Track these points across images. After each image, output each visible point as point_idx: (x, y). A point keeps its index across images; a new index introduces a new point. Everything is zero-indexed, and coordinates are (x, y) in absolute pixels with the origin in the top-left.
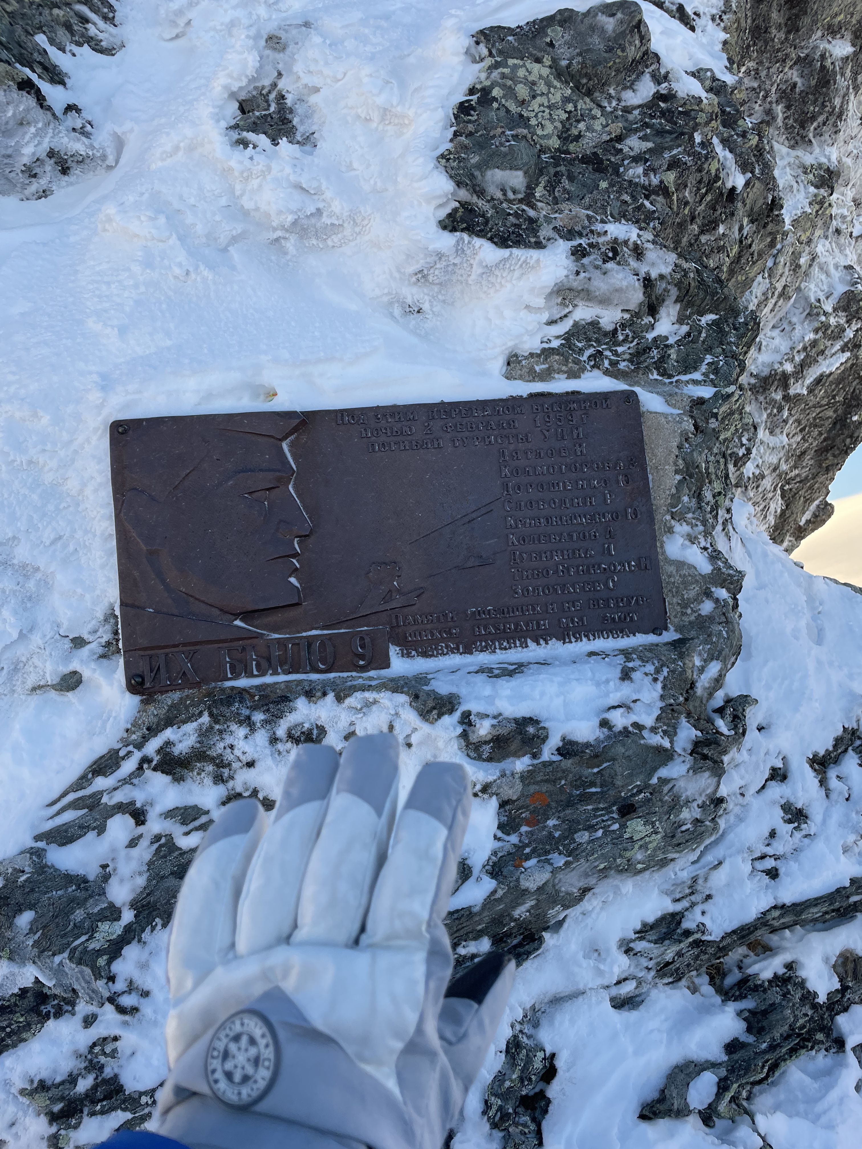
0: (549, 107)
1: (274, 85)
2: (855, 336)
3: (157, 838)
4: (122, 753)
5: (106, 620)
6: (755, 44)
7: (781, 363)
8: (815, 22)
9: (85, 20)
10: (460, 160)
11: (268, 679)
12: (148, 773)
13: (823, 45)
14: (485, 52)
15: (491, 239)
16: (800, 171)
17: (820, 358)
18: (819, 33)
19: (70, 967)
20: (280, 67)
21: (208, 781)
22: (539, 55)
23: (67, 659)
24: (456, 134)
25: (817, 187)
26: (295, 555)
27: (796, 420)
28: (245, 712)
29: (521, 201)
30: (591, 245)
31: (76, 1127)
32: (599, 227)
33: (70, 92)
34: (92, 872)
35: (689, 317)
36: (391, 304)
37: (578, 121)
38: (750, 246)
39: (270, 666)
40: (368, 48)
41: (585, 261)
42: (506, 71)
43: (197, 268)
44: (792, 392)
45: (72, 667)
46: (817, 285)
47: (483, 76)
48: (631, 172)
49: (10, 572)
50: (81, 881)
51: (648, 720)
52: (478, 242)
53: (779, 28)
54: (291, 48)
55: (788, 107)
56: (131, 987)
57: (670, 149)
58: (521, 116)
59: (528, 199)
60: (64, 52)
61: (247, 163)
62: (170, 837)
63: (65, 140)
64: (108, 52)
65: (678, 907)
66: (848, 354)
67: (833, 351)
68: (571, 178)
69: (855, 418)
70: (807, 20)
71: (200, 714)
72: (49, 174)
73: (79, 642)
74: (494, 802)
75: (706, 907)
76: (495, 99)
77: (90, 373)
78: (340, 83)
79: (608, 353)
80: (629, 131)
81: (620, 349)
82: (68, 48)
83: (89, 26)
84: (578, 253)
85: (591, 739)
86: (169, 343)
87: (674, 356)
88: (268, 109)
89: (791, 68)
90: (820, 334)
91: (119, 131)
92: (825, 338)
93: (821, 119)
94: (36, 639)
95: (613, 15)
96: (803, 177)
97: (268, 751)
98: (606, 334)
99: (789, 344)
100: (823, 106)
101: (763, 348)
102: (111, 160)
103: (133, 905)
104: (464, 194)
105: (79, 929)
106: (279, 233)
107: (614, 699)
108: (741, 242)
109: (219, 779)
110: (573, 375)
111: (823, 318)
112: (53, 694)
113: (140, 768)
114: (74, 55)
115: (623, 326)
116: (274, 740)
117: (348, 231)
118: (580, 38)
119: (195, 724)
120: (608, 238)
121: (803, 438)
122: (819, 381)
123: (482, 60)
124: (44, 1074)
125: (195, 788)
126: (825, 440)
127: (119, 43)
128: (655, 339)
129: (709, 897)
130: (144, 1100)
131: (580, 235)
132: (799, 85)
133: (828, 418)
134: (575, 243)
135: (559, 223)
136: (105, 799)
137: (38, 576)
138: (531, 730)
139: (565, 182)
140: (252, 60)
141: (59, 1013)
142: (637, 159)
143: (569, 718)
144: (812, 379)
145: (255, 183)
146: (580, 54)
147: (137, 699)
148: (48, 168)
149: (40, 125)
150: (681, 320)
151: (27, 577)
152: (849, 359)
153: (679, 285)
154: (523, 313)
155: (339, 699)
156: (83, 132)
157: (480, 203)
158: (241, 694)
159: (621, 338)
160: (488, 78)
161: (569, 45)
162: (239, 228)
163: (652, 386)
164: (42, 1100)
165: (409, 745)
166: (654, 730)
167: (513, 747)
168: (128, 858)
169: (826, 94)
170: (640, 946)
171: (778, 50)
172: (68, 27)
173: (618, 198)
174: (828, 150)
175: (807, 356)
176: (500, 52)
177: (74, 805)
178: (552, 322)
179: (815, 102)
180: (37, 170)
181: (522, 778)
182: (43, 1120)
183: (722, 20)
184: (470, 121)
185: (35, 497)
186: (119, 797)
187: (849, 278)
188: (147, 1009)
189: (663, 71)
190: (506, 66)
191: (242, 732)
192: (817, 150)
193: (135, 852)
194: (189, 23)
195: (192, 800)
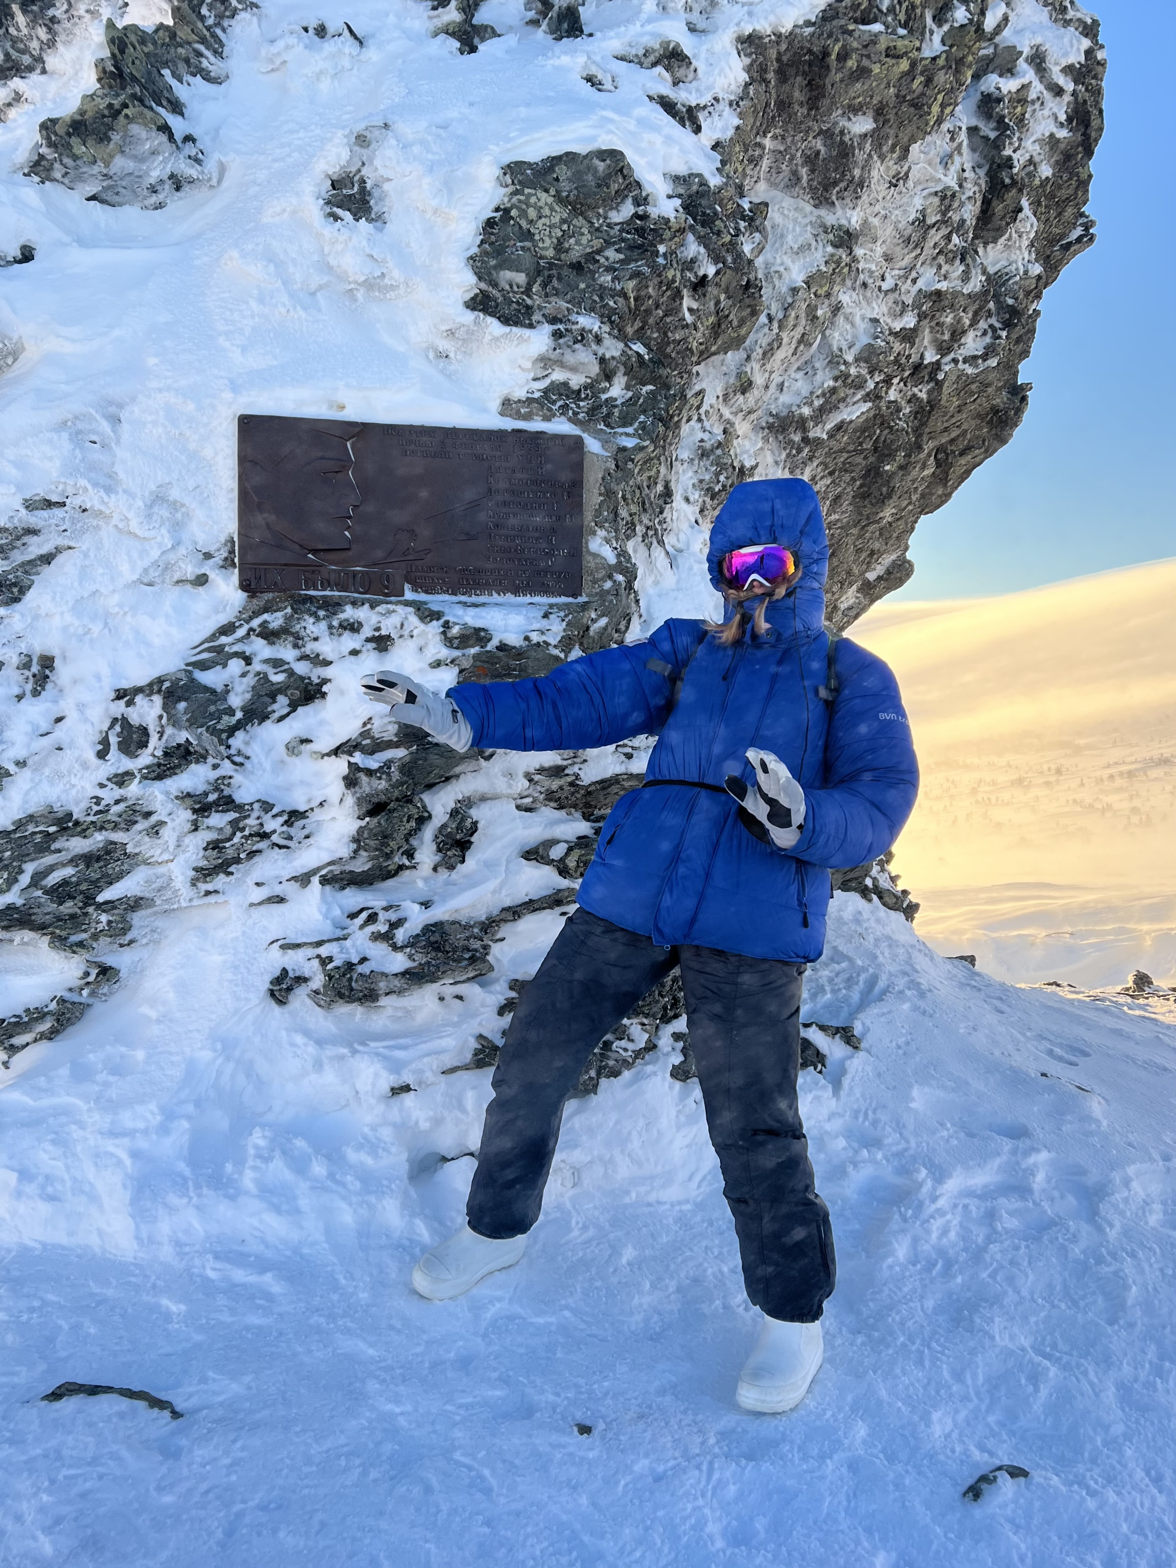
0: (550, 226)
1: (359, 171)
2: (875, 387)
3: (258, 674)
4: (237, 624)
5: (225, 545)
6: (779, 116)
7: (799, 406)
8: (833, 103)
9: (199, 54)
10: (483, 262)
11: (327, 593)
12: (253, 637)
13: (843, 123)
14: (510, 181)
15: (499, 318)
16: (821, 230)
17: (841, 405)
18: (840, 112)
19: (206, 735)
20: (364, 159)
21: (289, 646)
22: (548, 186)
23: (201, 565)
24: (482, 242)
25: (835, 246)
26: (350, 517)
27: (821, 463)
28: (314, 609)
29: (522, 293)
30: (567, 330)
31: (207, 817)
32: (573, 317)
33: (187, 122)
34: (219, 688)
35: (634, 386)
36: (428, 349)
37: (570, 237)
38: (728, 316)
39: (329, 585)
40: (430, 156)
41: (561, 341)
42: (522, 198)
43: (295, 308)
44: (811, 435)
45: (203, 571)
46: (841, 335)
47: (506, 199)
48: (602, 279)
49: (165, 505)
50: (213, 692)
51: (553, 641)
52: (490, 320)
53: (801, 104)
54: (374, 145)
55: (812, 171)
56: (239, 753)
57: (636, 261)
58: (529, 231)
59: (528, 291)
60: (181, 82)
61: (336, 233)
62: (265, 674)
63: (183, 166)
64: (216, 80)
65: (565, 763)
66: (870, 404)
67: (855, 399)
68: (560, 279)
69: (887, 468)
70: (825, 102)
71: (285, 608)
72: (166, 191)
73: (208, 556)
74: (456, 670)
75: (582, 766)
76: (512, 218)
77: (222, 377)
78: (407, 179)
79: (573, 406)
80: (608, 243)
81: (582, 404)
82: (185, 79)
83: (203, 60)
84: (557, 335)
85: (517, 645)
86: (275, 363)
87: (616, 414)
88: (352, 189)
89: (814, 137)
90: (839, 383)
91: (223, 160)
92: (845, 386)
93: (842, 185)
94: (182, 551)
95: (604, 160)
96: (823, 236)
97: (327, 633)
98: (573, 392)
99: (810, 388)
100: (843, 174)
101: (785, 389)
102: (214, 182)
103: (243, 709)
104: (483, 286)
105: (212, 716)
106: (353, 286)
107: (536, 626)
108: (718, 313)
109: (296, 646)
110: (547, 419)
111: (843, 368)
112: (189, 587)
113: (248, 634)
114: (189, 84)
115: (586, 388)
116: (331, 627)
117: (402, 291)
118: (578, 176)
119: (282, 613)
120: (579, 326)
121: (833, 482)
122: (839, 427)
123: (507, 186)
124: (189, 790)
125: (282, 649)
126: (861, 486)
127: (224, 74)
128: (607, 400)
129: (585, 761)
130: (246, 807)
131: (561, 322)
132: (823, 152)
133: (857, 464)
134: (556, 327)
135: (546, 312)
136: (227, 649)
137: (183, 510)
138: (482, 634)
139: (555, 282)
140: (345, 155)
141: (197, 762)
142: (609, 269)
143: (505, 631)
144: (832, 425)
145: (339, 247)
146: (576, 188)
147: (246, 594)
148: (167, 187)
149: (167, 155)
150: (628, 388)
151: (176, 510)
152: (871, 409)
153: (625, 364)
154: (518, 370)
155: (372, 607)
156: (198, 161)
157: (494, 292)
158: (311, 599)
159: (583, 396)
160: (509, 201)
161: (569, 180)
162: (326, 279)
163: (596, 434)
164: (189, 801)
165: (412, 637)
166: (555, 647)
167: (471, 642)
168: (241, 683)
169: (846, 165)
170: (537, 778)
171: (801, 123)
172: (187, 61)
173: (590, 298)
174: (849, 212)
175: (826, 402)
176: (520, 182)
177: (208, 650)
178: (535, 379)
179: (836, 170)
180: (159, 188)
181: (474, 657)
182: (189, 812)
183: (738, 106)
184: (492, 234)
185: (184, 458)
186: (236, 648)
187: (872, 331)
188: (248, 764)
189: (644, 194)
190: (523, 194)
191: (312, 620)
192: (839, 212)
193: (245, 680)
194: (284, 62)
195: (279, 656)
